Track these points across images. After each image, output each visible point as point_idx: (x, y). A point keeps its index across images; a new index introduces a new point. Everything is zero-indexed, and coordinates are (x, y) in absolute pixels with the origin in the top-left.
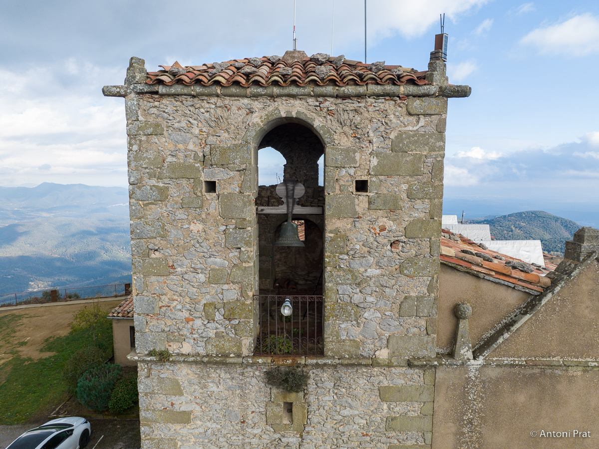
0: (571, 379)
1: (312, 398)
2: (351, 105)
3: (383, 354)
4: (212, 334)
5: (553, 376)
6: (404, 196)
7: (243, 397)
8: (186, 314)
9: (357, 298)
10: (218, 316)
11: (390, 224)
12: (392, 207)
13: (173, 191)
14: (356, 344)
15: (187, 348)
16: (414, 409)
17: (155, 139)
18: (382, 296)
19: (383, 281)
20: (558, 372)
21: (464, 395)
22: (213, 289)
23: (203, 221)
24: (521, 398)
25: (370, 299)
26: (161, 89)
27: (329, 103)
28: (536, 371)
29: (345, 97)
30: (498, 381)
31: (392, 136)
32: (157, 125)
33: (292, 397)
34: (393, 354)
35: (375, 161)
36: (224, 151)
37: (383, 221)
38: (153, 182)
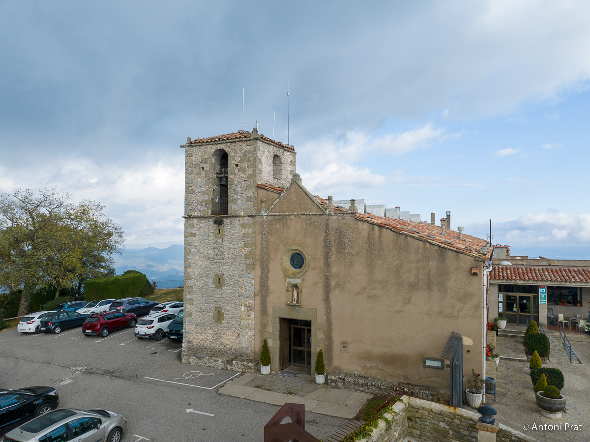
0: (291, 219)
1: (225, 228)
2: (233, 144)
3: (242, 214)
4: (202, 209)
5: (286, 219)
6: (247, 168)
7: (208, 228)
8: (196, 204)
9: (236, 197)
10: (203, 204)
11: (243, 176)
12: (244, 171)
13: (194, 171)
14: (236, 211)
15: (196, 214)
16: (250, 231)
17: (191, 157)
18: (242, 196)
19: (242, 192)
20: (287, 217)
21: (263, 225)
22: (202, 197)
23: (201, 178)
24: (278, 226)
25: (239, 197)
26: (192, 145)
27: (229, 144)
28: (281, 217)
29: (232, 142)
30: (271, 221)
31: (243, 151)
32: (192, 154)
33: (221, 227)
34: (244, 214)
35: (239, 159)
36: (206, 159)
37: (242, 175)
38: (190, 169)
